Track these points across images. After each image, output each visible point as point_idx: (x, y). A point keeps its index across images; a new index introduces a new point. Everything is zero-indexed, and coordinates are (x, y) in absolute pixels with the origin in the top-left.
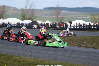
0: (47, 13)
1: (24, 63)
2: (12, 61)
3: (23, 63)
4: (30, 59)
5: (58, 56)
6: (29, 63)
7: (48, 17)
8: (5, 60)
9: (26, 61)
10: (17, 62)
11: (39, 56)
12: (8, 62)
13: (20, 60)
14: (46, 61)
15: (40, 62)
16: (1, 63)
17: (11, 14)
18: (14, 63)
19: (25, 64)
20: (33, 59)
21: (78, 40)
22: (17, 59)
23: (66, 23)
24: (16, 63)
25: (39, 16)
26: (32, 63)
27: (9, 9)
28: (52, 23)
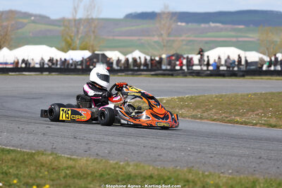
0: (133, 28)
1: (68, 172)
2: (32, 168)
3: (63, 174)
4: (85, 162)
5: (165, 151)
6: (81, 174)
7: (139, 39)
8: (13, 166)
9: (74, 167)
10: (48, 171)
11: (110, 153)
12: (21, 172)
13: (56, 163)
14: (129, 166)
15: (112, 170)
16: (2, 173)
17: (31, 35)
18: (38, 173)
19: (70, 177)
20: (94, 161)
21: (223, 104)
22: (49, 163)
23: (190, 56)
24: (46, 173)
25: (111, 38)
26: (89, 172)
27: (25, 21)
28: (148, 58)
